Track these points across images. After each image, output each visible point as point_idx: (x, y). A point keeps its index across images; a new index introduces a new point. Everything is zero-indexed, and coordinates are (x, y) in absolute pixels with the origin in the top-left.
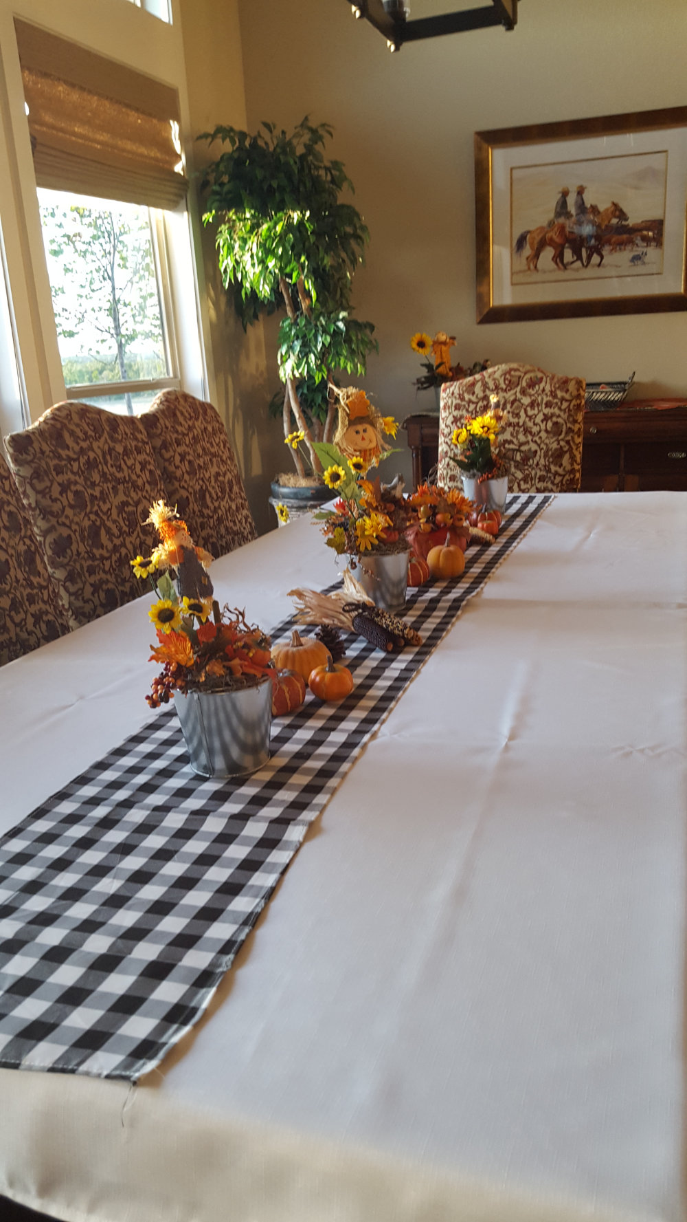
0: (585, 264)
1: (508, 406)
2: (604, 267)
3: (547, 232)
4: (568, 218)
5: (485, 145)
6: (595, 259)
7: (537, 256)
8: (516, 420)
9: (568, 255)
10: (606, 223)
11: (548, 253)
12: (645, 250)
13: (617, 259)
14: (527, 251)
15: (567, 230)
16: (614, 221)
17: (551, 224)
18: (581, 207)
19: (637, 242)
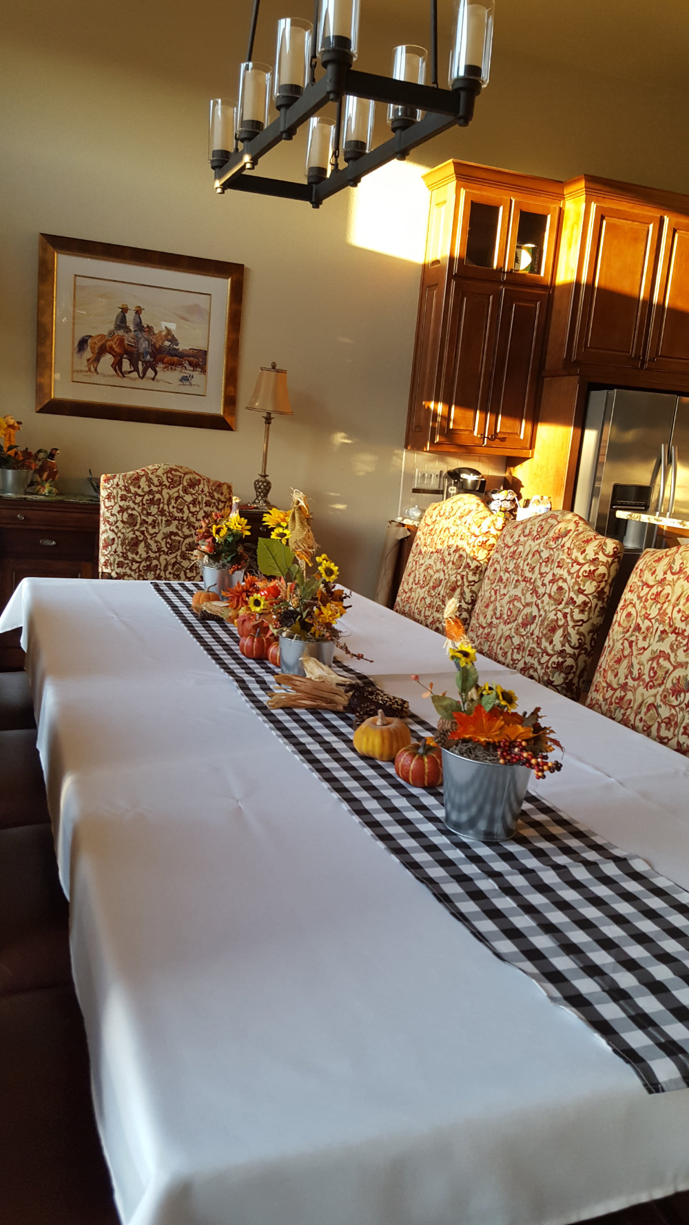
0: (141, 375)
1: (173, 502)
2: (158, 381)
3: (107, 341)
4: (127, 332)
5: (51, 248)
6: (150, 373)
7: (97, 360)
8: (180, 515)
9: (126, 365)
10: (160, 343)
11: (108, 359)
12: (192, 373)
13: (169, 376)
14: (88, 354)
15: (126, 342)
16: (167, 343)
17: (111, 333)
18: (139, 326)
19: (185, 365)
